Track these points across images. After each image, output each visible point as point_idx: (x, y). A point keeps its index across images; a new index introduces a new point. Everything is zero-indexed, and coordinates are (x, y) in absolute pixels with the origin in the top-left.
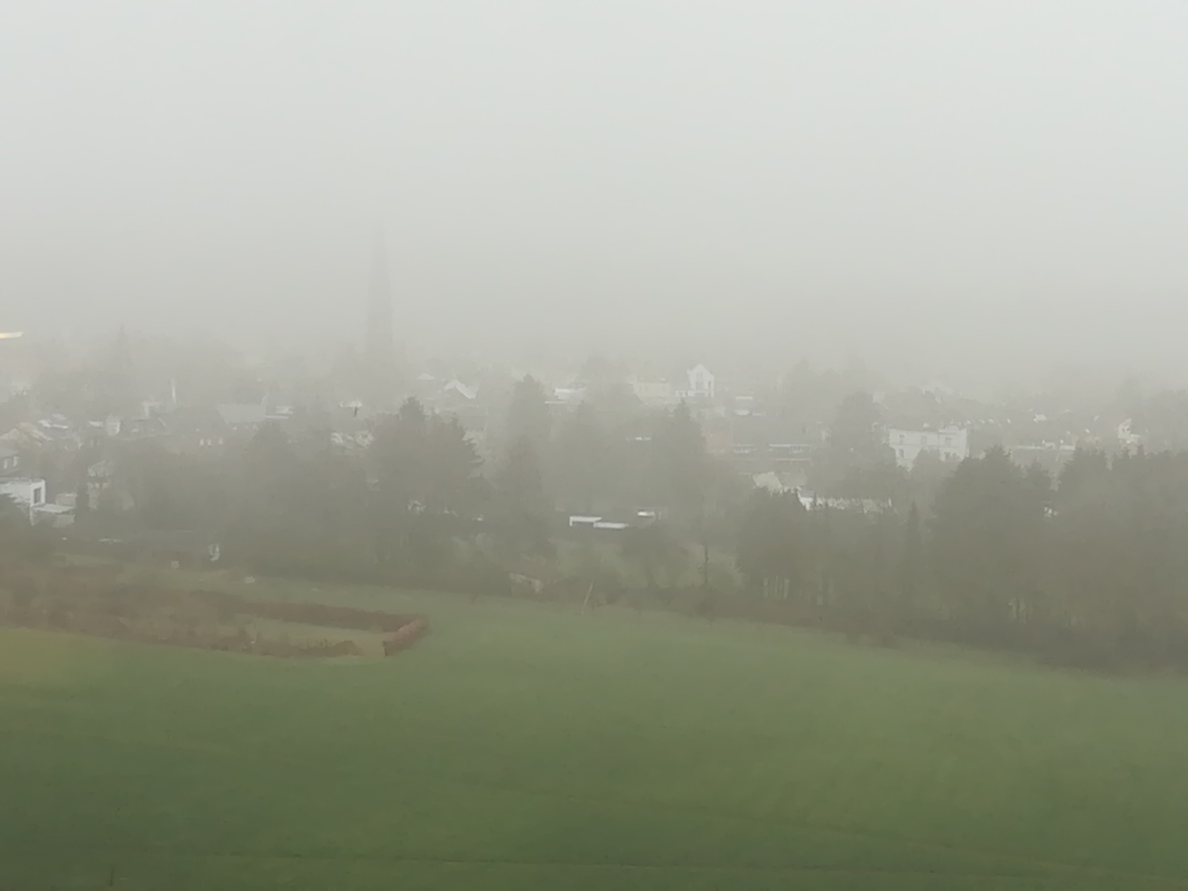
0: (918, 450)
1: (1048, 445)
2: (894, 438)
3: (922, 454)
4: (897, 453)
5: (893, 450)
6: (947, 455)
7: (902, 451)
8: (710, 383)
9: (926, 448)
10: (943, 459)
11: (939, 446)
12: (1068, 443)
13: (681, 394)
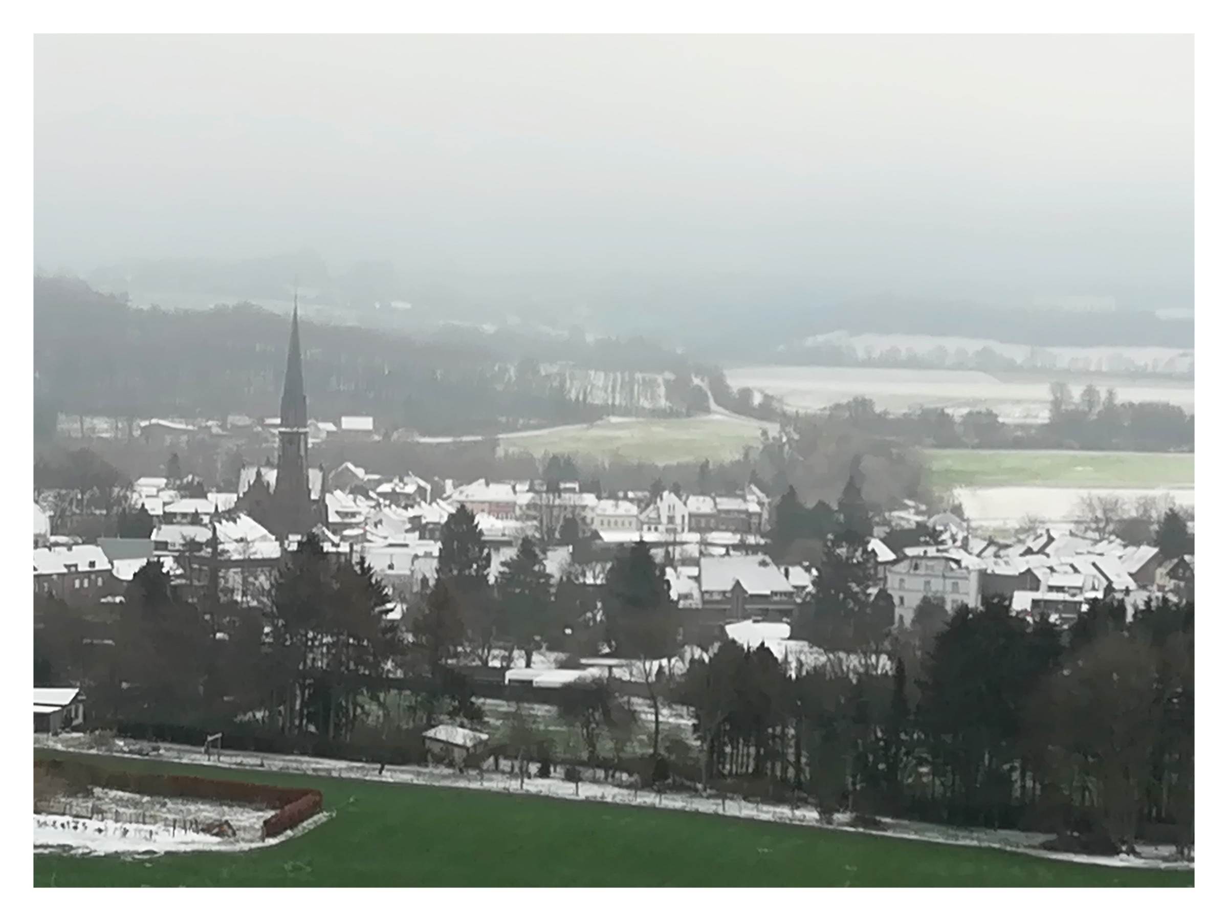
0: (921, 596)
2: (892, 582)
3: (925, 600)
4: (896, 601)
5: (890, 597)
6: (955, 604)
7: (902, 599)
8: (683, 517)
9: (930, 595)
10: (949, 607)
11: (944, 592)
12: (1094, 590)
13: (649, 528)
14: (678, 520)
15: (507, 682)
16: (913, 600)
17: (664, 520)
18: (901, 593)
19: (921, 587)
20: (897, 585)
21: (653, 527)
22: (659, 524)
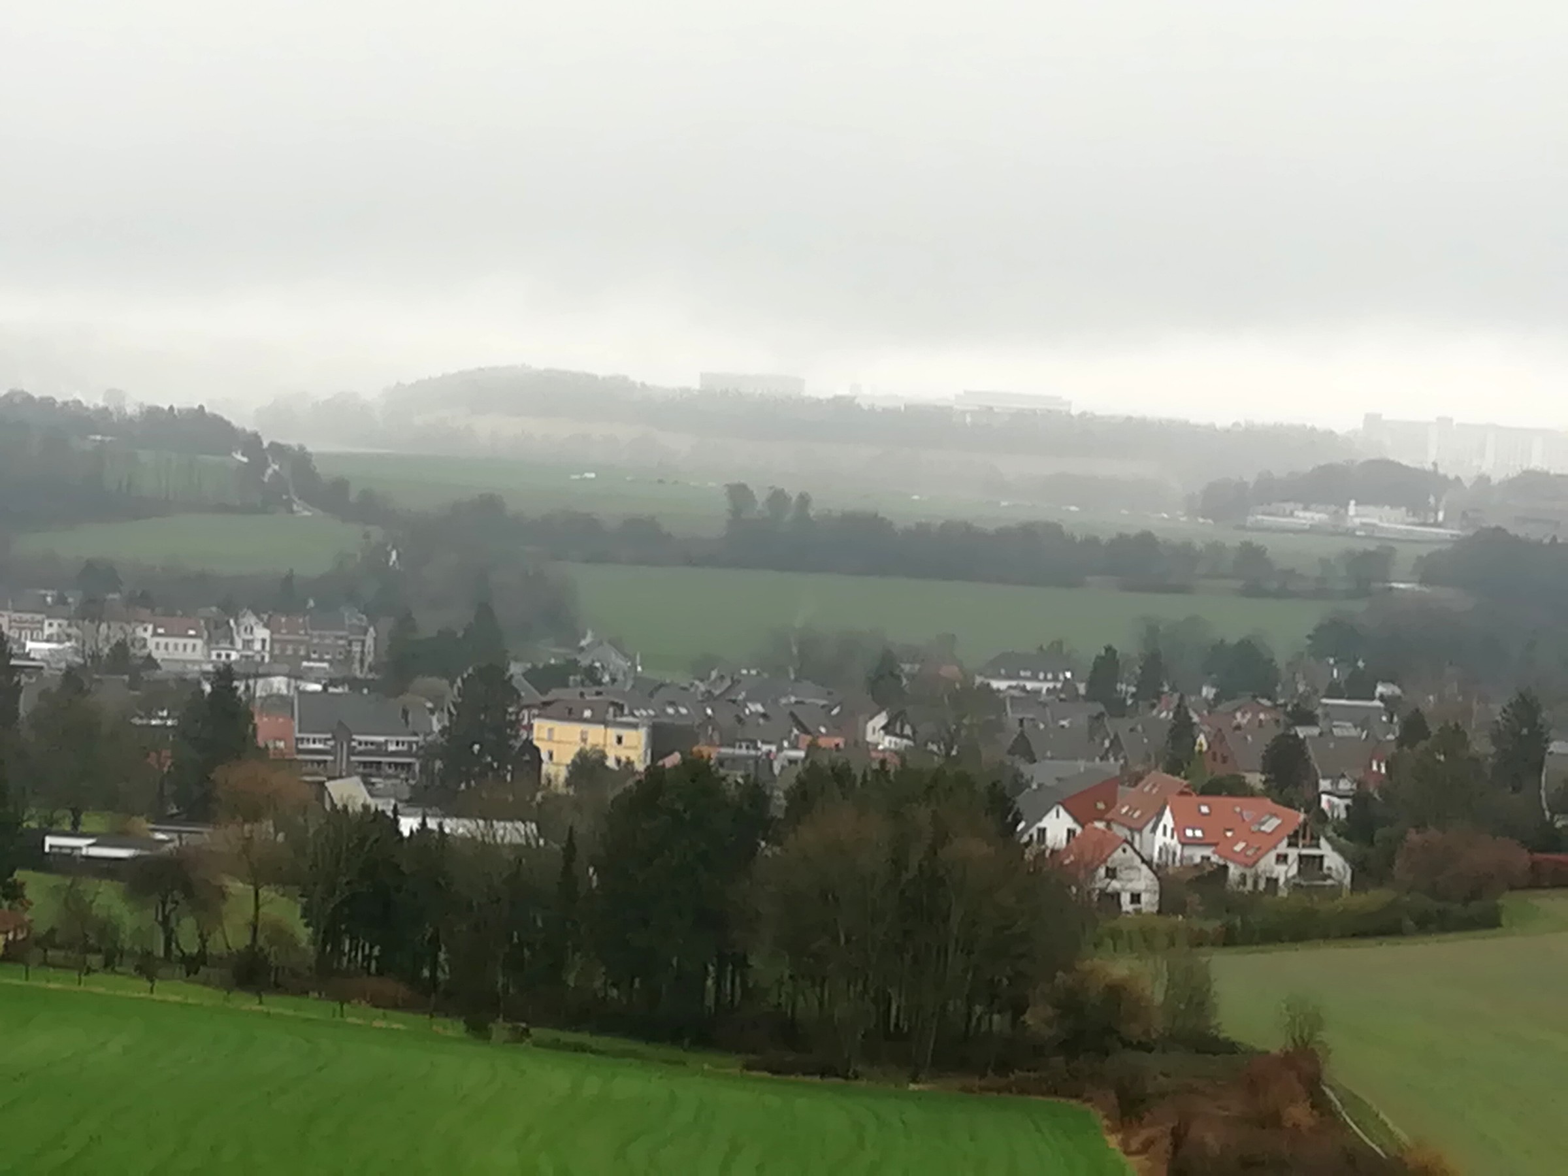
0: (577, 749)
2: (540, 728)
4: (544, 756)
5: (537, 750)
6: (618, 761)
7: (551, 756)
8: (264, 641)
9: (588, 748)
10: (611, 763)
11: (605, 745)
12: (794, 747)
13: (219, 656)
15: (47, 849)
16: (566, 755)
17: (239, 645)
18: (551, 746)
19: (578, 738)
20: (545, 735)
21: (223, 653)
22: (233, 649)
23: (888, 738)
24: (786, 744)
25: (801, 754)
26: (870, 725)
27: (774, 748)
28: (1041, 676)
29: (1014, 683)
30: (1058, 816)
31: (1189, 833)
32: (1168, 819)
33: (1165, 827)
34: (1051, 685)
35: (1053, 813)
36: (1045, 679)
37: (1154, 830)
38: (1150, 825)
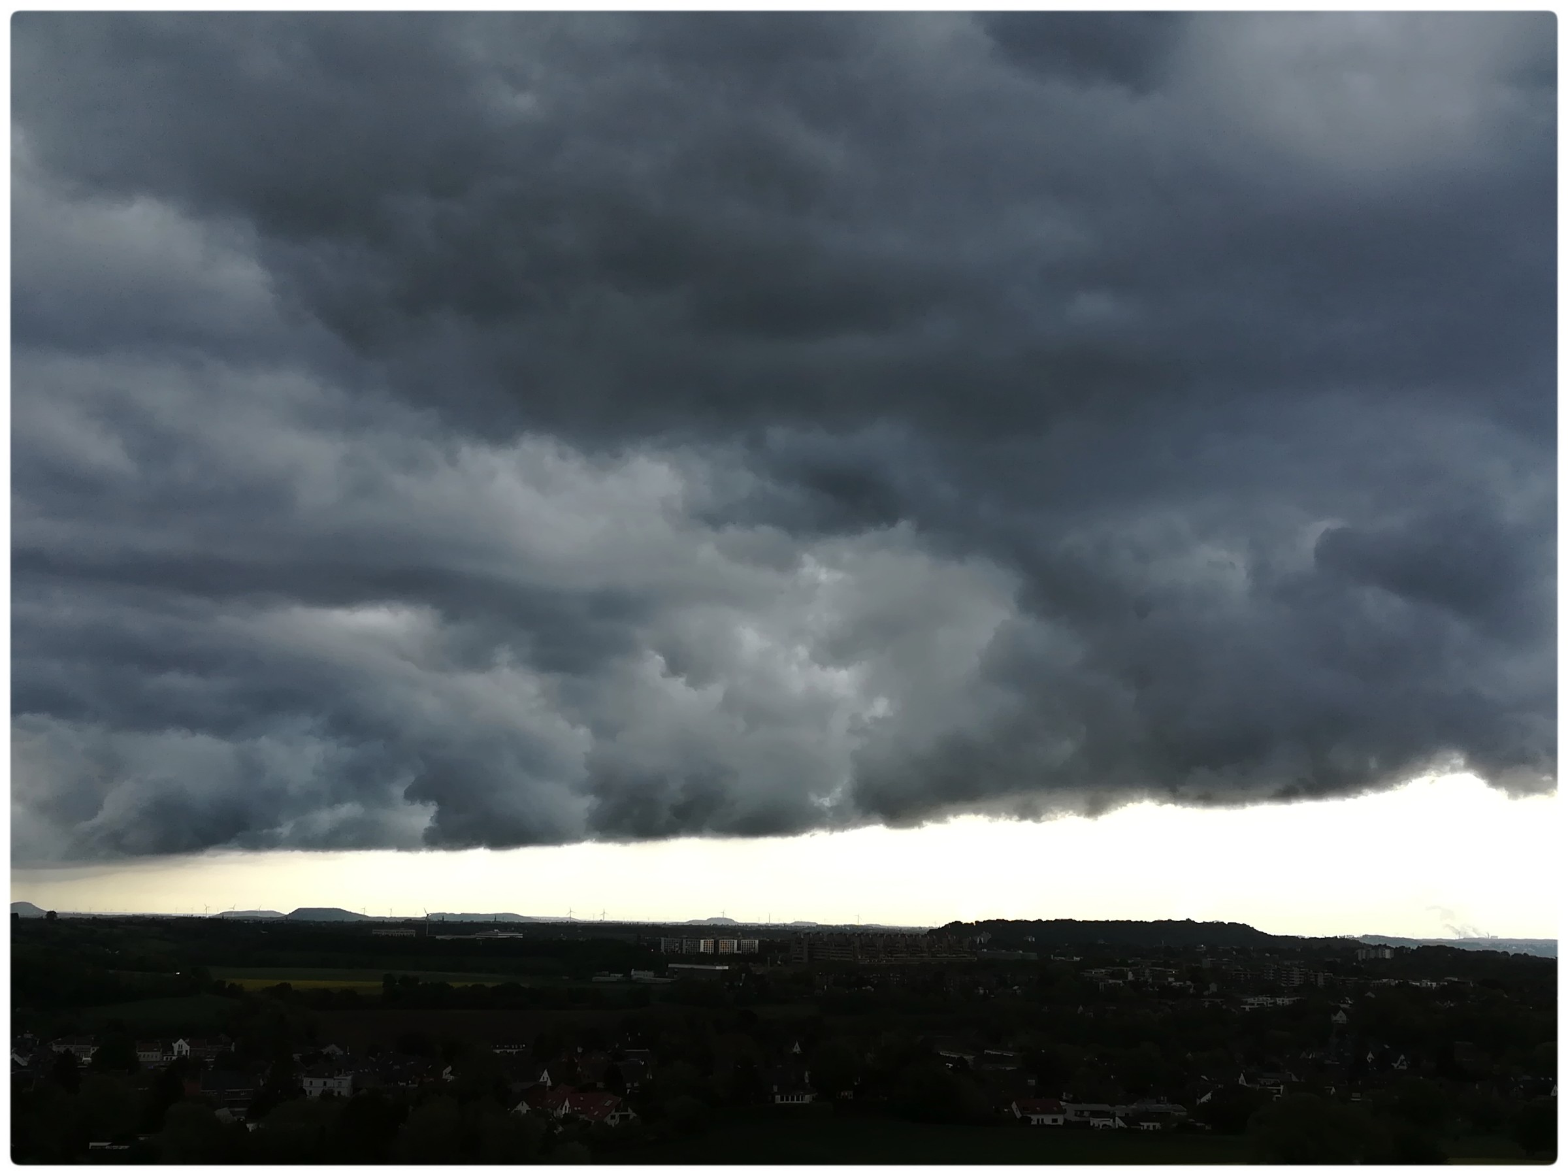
0: (322, 1089)
1: (401, 1084)
2: (306, 1082)
3: (323, 1091)
4: (308, 1094)
5: (305, 1091)
6: (339, 1093)
7: (310, 1092)
8: (187, 1051)
9: (326, 1089)
10: (336, 1094)
11: (334, 1087)
12: (412, 1083)
13: (167, 1059)
14: (184, 1053)
15: (90, 1148)
16: (316, 1093)
17: (176, 1053)
18: (311, 1089)
19: (322, 1084)
20: (308, 1084)
21: (169, 1057)
22: (174, 1056)
23: (452, 1077)
24: (410, 1082)
25: (416, 1086)
26: (444, 1072)
27: (405, 1084)
28: (513, 1047)
29: (502, 1050)
30: (522, 1105)
31: (576, 1109)
32: (567, 1103)
33: (566, 1107)
34: (517, 1050)
35: (521, 1104)
36: (515, 1048)
37: (561, 1109)
38: (560, 1106)
